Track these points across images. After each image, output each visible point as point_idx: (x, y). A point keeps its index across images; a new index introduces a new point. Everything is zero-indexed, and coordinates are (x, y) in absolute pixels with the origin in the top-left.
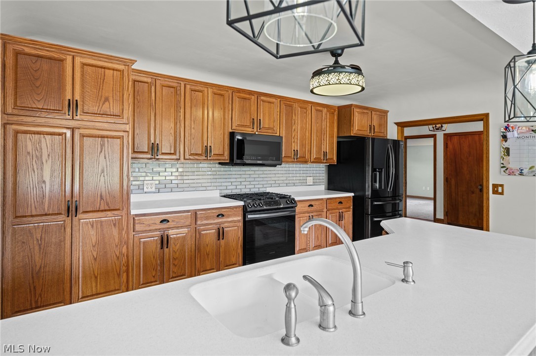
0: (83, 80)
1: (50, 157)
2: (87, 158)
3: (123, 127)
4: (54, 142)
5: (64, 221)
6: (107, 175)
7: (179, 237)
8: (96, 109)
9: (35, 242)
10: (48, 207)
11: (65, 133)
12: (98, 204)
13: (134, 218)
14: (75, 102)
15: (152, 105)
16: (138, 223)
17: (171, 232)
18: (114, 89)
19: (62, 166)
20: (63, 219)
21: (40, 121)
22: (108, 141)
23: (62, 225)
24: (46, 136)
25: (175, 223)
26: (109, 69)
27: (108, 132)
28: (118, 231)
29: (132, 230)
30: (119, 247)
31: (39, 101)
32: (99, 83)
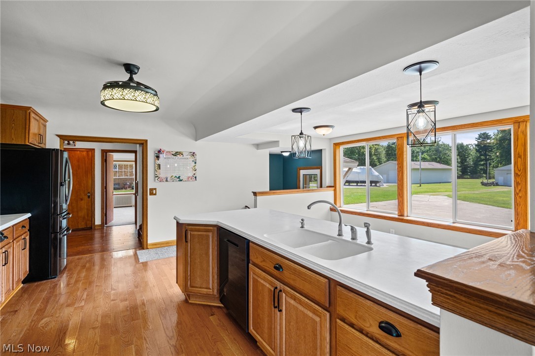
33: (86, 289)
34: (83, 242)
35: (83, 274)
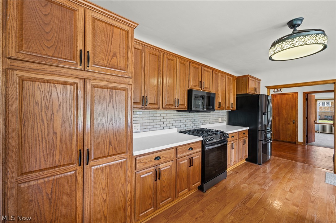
0: (94, 33)
1: (61, 107)
2: (98, 108)
3: (127, 80)
4: (65, 91)
5: (76, 170)
6: (115, 123)
7: (167, 169)
8: (106, 62)
9: (45, 197)
10: (60, 158)
11: (77, 84)
12: (108, 150)
13: (135, 158)
14: (86, 54)
15: (143, 67)
16: (139, 163)
17: (162, 166)
18: (121, 46)
19: (74, 116)
20: (75, 169)
21: (50, 70)
22: (116, 92)
23: (73, 175)
24: (56, 85)
25: (164, 159)
26: (116, 27)
27: (116, 84)
28: (123, 171)
29: (134, 169)
30: (124, 185)
31: (49, 48)
32: (108, 39)
33: (273, 180)
34: (286, 150)
35: (276, 170)
